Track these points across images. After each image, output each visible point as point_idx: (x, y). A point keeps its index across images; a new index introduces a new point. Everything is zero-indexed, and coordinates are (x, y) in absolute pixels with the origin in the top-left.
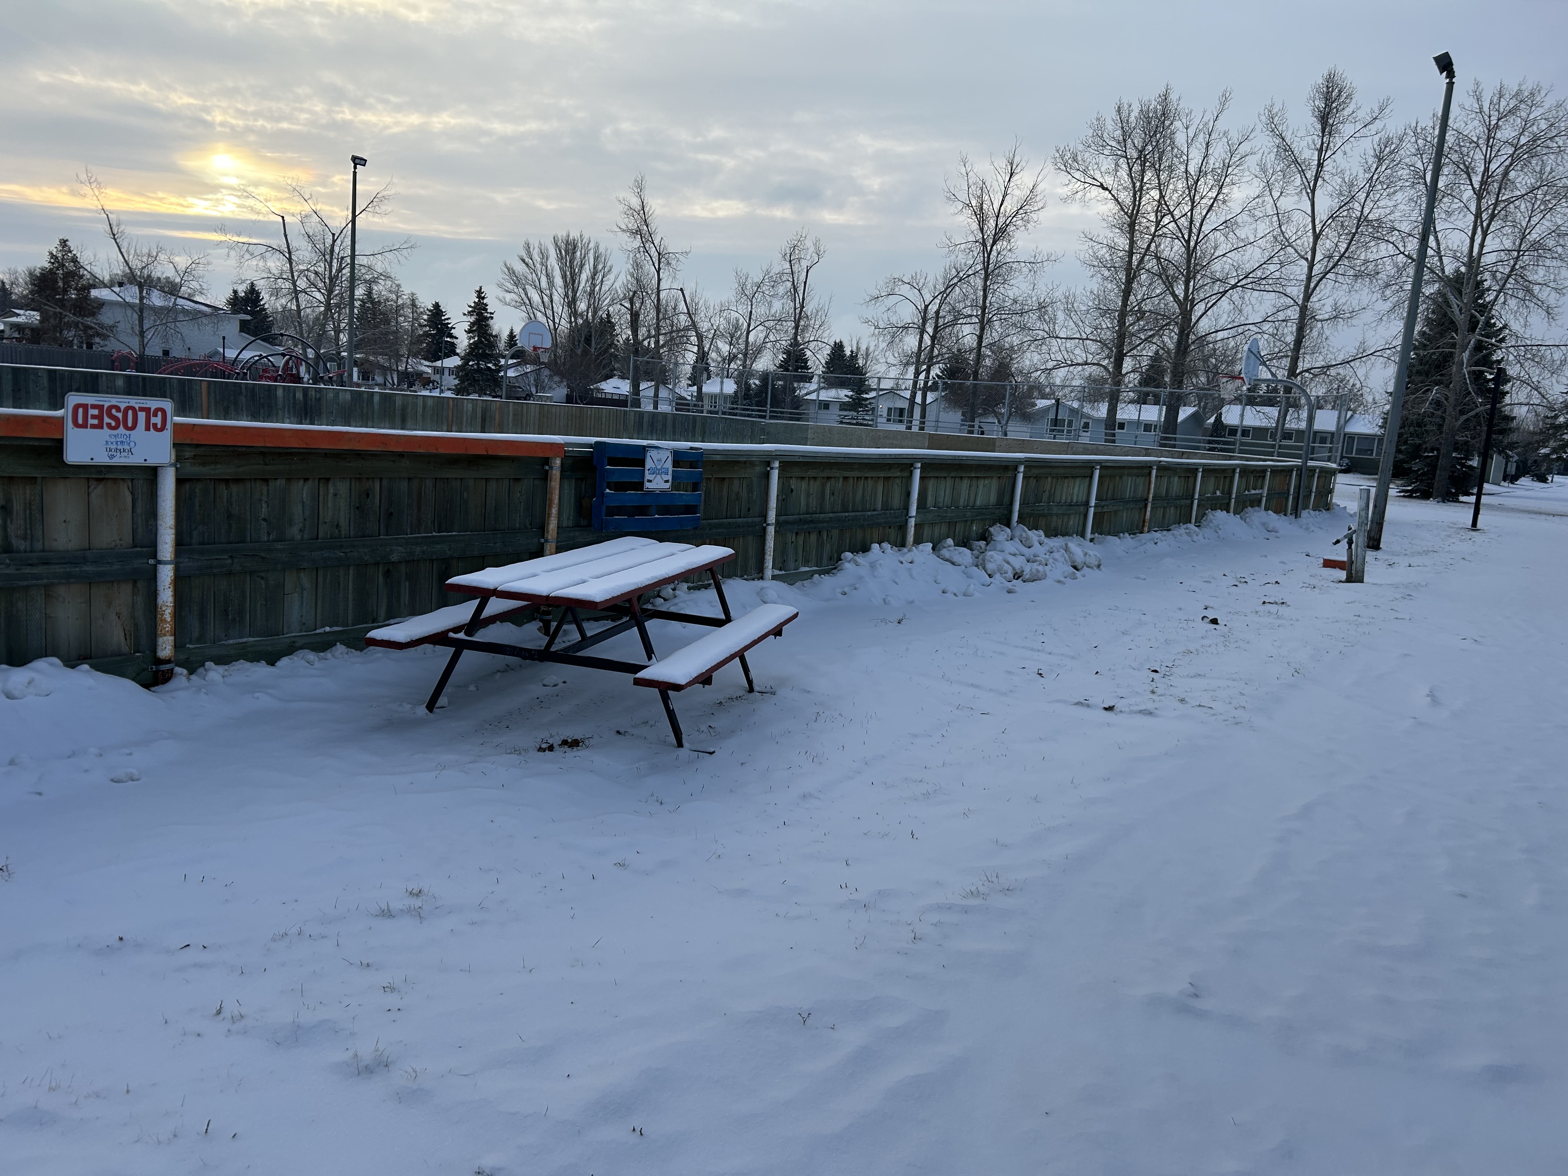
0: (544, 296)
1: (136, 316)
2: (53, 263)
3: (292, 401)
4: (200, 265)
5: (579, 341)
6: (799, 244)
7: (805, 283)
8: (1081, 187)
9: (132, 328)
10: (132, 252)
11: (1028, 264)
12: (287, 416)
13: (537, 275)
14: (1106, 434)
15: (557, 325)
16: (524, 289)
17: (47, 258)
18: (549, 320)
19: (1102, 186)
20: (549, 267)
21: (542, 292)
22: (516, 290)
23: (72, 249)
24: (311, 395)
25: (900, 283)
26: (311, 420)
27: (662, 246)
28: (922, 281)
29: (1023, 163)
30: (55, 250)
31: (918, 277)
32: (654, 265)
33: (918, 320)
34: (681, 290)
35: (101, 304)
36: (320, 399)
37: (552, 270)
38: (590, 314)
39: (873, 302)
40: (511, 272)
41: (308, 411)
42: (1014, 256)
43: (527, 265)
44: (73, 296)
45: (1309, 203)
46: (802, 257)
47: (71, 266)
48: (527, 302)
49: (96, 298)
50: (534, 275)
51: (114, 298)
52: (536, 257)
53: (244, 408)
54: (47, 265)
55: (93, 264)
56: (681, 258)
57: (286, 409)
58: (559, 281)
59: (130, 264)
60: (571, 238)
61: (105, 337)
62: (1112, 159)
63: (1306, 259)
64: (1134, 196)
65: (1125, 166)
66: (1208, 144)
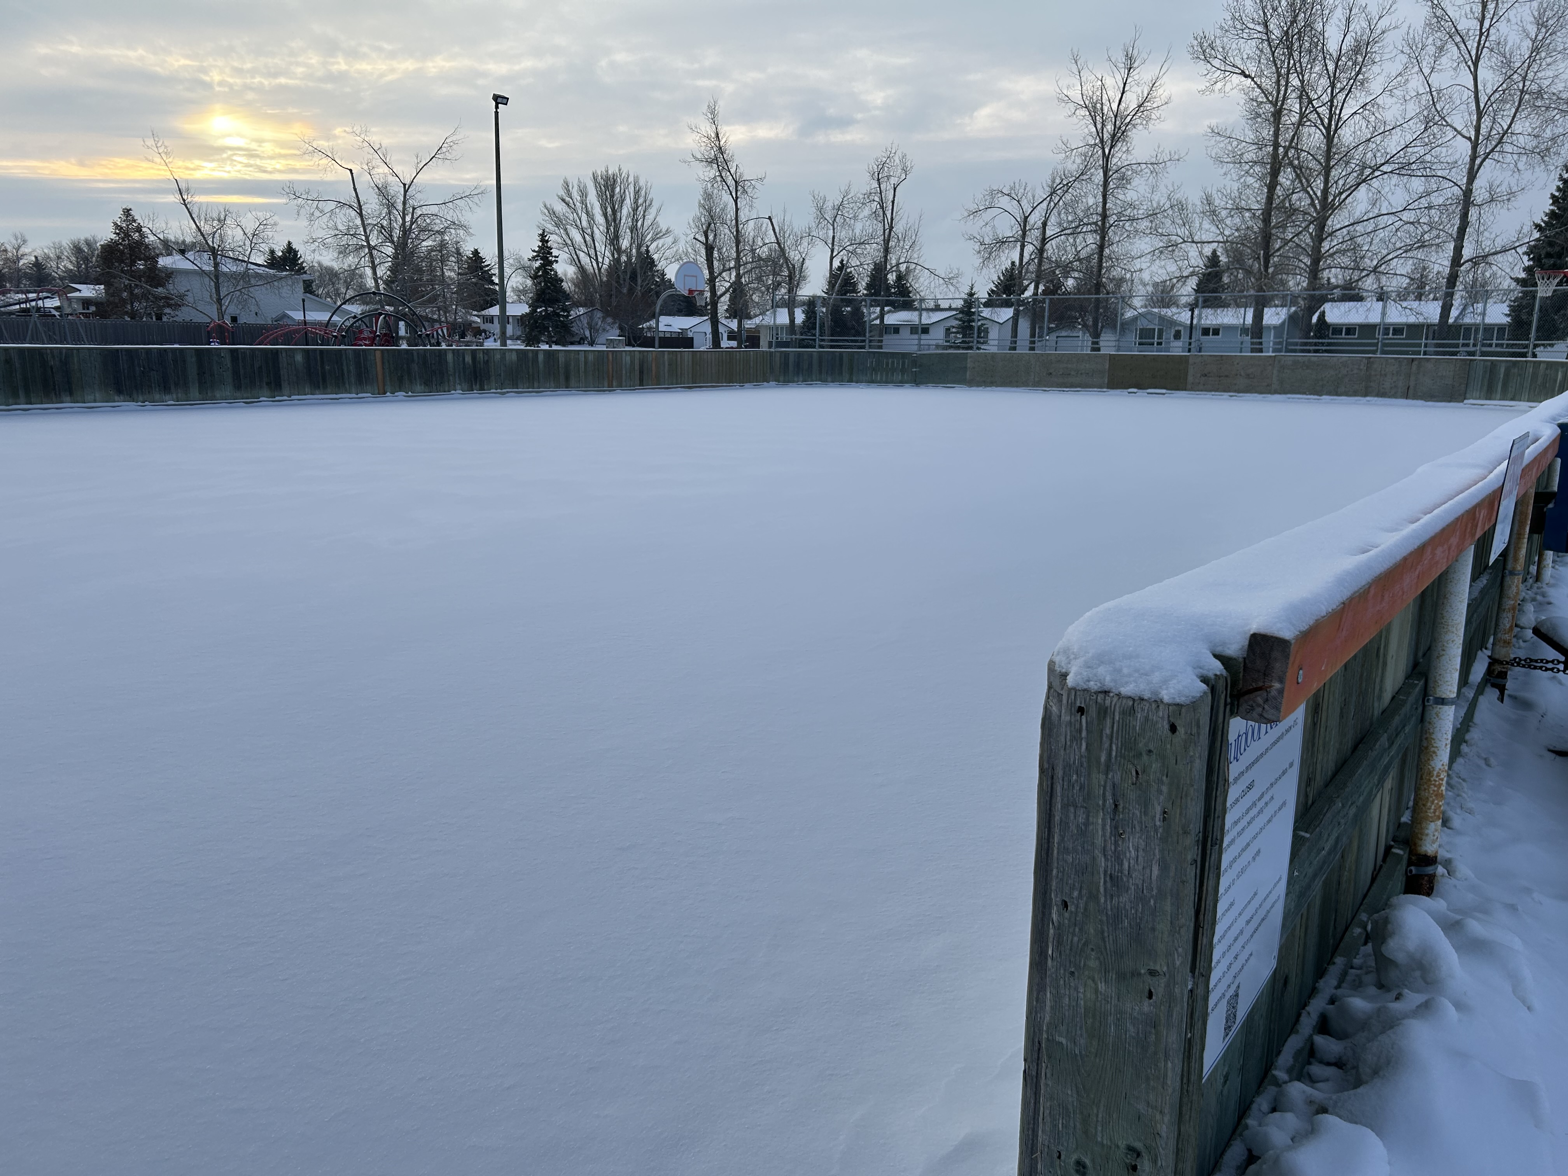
0: (586, 235)
1: (212, 284)
2: (118, 234)
3: (462, 366)
4: (268, 227)
5: (624, 280)
6: (888, 161)
7: (893, 202)
8: (1221, 76)
9: (211, 296)
10: (202, 217)
11: (1149, 165)
12: (458, 382)
13: (577, 214)
14: (1252, 343)
15: (600, 265)
16: (566, 230)
17: (111, 228)
18: (593, 260)
19: (1243, 73)
20: (588, 205)
21: (583, 231)
22: (557, 231)
23: (135, 218)
24: (480, 357)
25: (1000, 195)
26: (480, 385)
27: (738, 174)
28: (1022, 190)
29: (1144, 55)
30: (119, 220)
31: (1017, 187)
32: (731, 194)
33: (1017, 231)
34: (770, 218)
35: (170, 274)
36: (487, 361)
37: (592, 208)
38: (634, 251)
39: (972, 217)
40: (552, 213)
41: (478, 375)
42: (1130, 158)
43: (568, 204)
44: (141, 267)
45: (1472, 78)
46: (891, 174)
47: (136, 236)
48: (569, 242)
49: (164, 267)
50: (575, 214)
51: (188, 266)
52: (576, 196)
53: (417, 377)
54: (113, 236)
55: (165, 232)
56: (758, 185)
57: (457, 375)
58: (600, 219)
59: (202, 229)
60: (610, 172)
61: (177, 306)
62: (1253, 43)
63: (1469, 139)
64: (1278, 82)
65: (1267, 50)
66: (1348, 20)
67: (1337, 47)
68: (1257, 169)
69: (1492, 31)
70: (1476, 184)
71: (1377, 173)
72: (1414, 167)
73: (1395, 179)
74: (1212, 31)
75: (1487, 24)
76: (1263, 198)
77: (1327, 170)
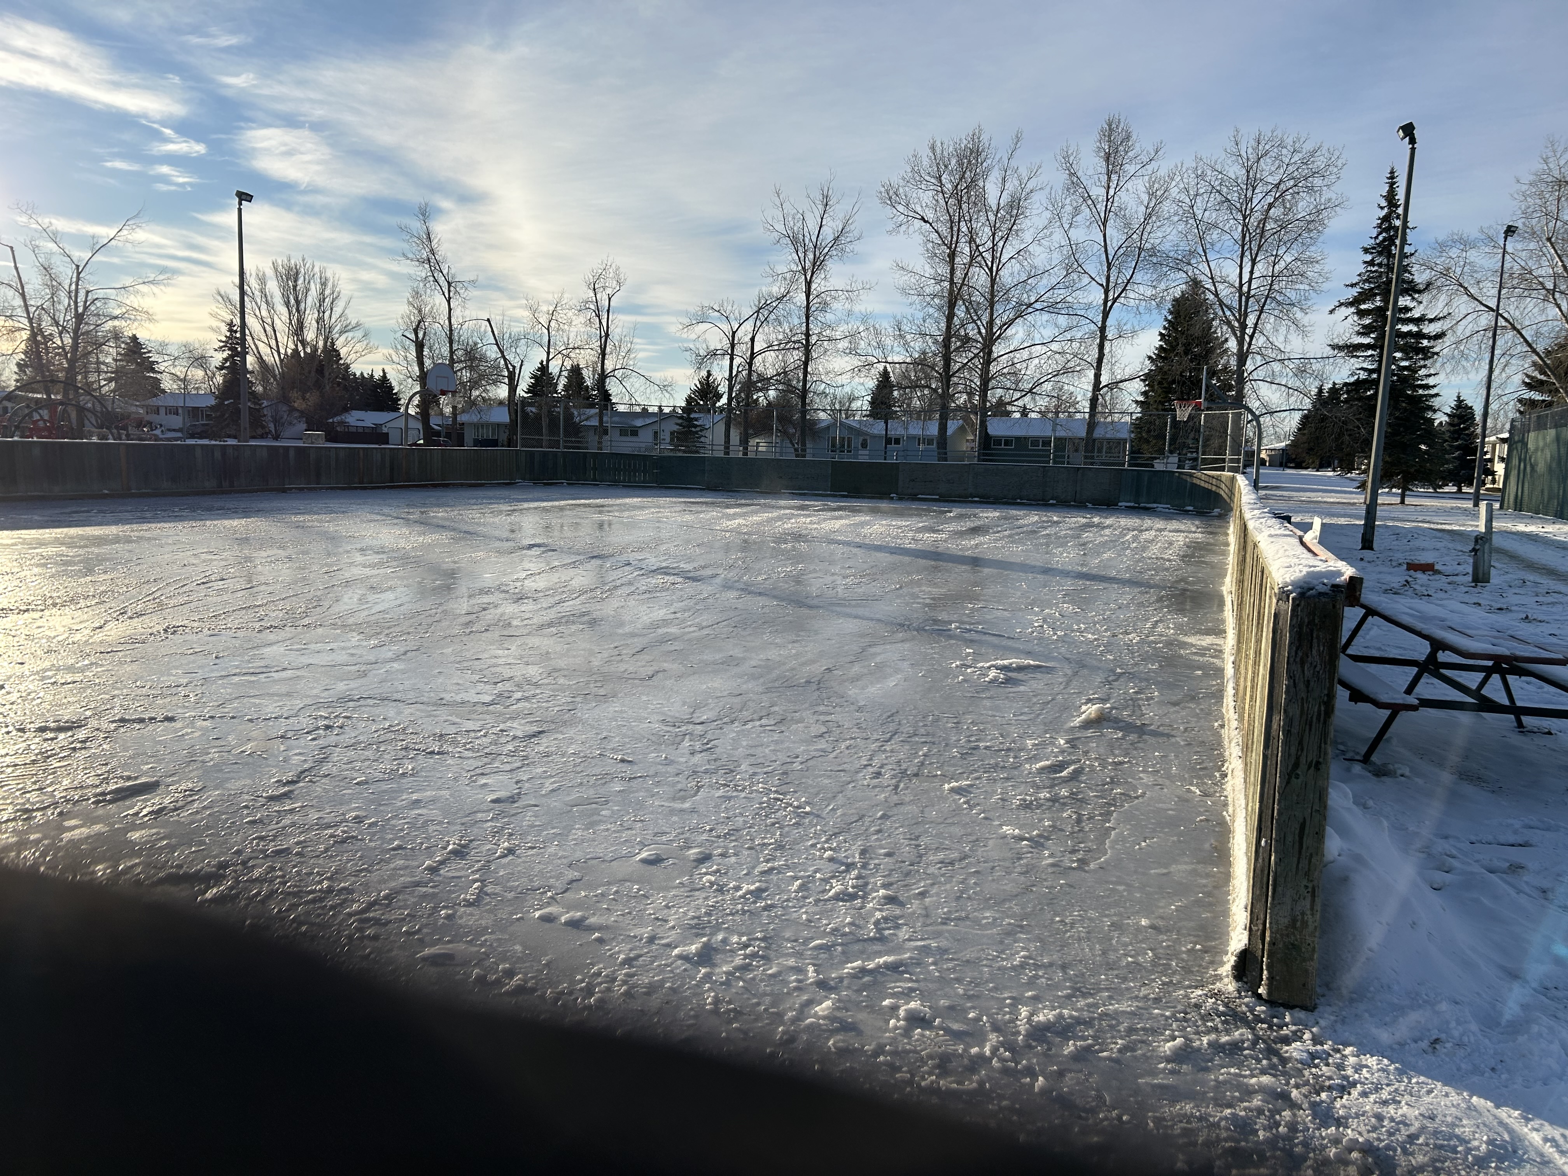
0: (266, 326)
6: (603, 273)
7: (608, 312)
8: (905, 220)
11: (845, 293)
13: (256, 302)
15: (283, 357)
18: (274, 352)
19: (923, 219)
20: (268, 294)
21: (263, 321)
25: (710, 311)
27: (450, 275)
28: (728, 307)
29: (838, 196)
31: (724, 304)
32: (444, 294)
34: (488, 320)
37: (272, 297)
40: (227, 300)
42: (828, 284)
45: (1101, 235)
46: (607, 284)
60: (292, 263)
62: (930, 193)
63: (1102, 285)
64: (951, 228)
65: (942, 202)
66: (1004, 180)
67: (996, 202)
68: (937, 301)
69: (1116, 198)
70: (1109, 322)
71: (1030, 310)
72: (1059, 306)
73: (1046, 316)
74: (896, 180)
75: (1111, 192)
76: (943, 325)
77: (992, 305)
